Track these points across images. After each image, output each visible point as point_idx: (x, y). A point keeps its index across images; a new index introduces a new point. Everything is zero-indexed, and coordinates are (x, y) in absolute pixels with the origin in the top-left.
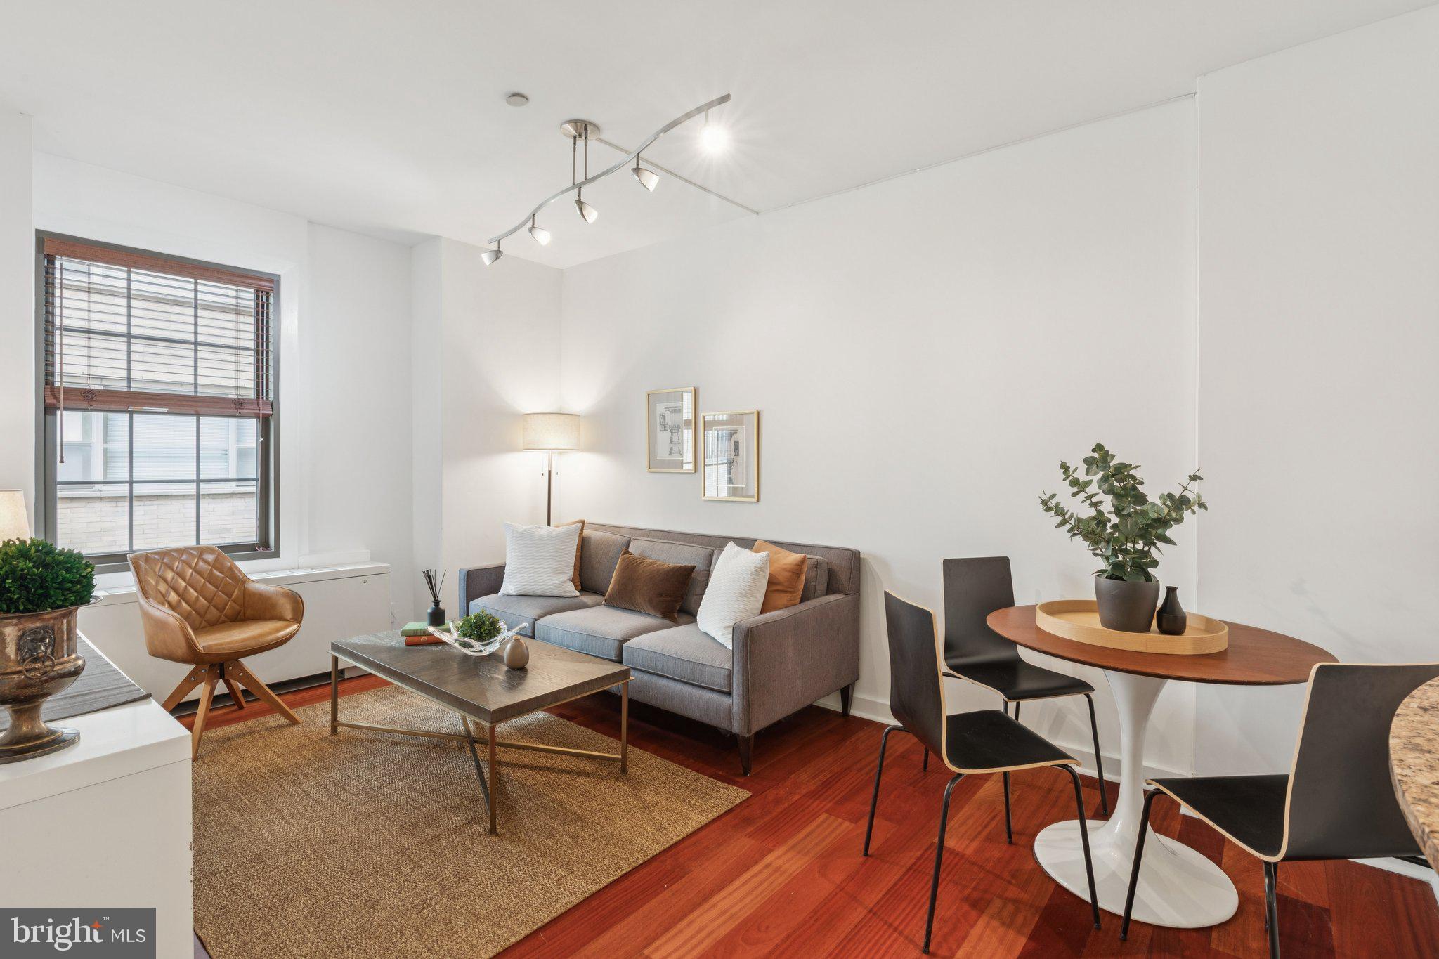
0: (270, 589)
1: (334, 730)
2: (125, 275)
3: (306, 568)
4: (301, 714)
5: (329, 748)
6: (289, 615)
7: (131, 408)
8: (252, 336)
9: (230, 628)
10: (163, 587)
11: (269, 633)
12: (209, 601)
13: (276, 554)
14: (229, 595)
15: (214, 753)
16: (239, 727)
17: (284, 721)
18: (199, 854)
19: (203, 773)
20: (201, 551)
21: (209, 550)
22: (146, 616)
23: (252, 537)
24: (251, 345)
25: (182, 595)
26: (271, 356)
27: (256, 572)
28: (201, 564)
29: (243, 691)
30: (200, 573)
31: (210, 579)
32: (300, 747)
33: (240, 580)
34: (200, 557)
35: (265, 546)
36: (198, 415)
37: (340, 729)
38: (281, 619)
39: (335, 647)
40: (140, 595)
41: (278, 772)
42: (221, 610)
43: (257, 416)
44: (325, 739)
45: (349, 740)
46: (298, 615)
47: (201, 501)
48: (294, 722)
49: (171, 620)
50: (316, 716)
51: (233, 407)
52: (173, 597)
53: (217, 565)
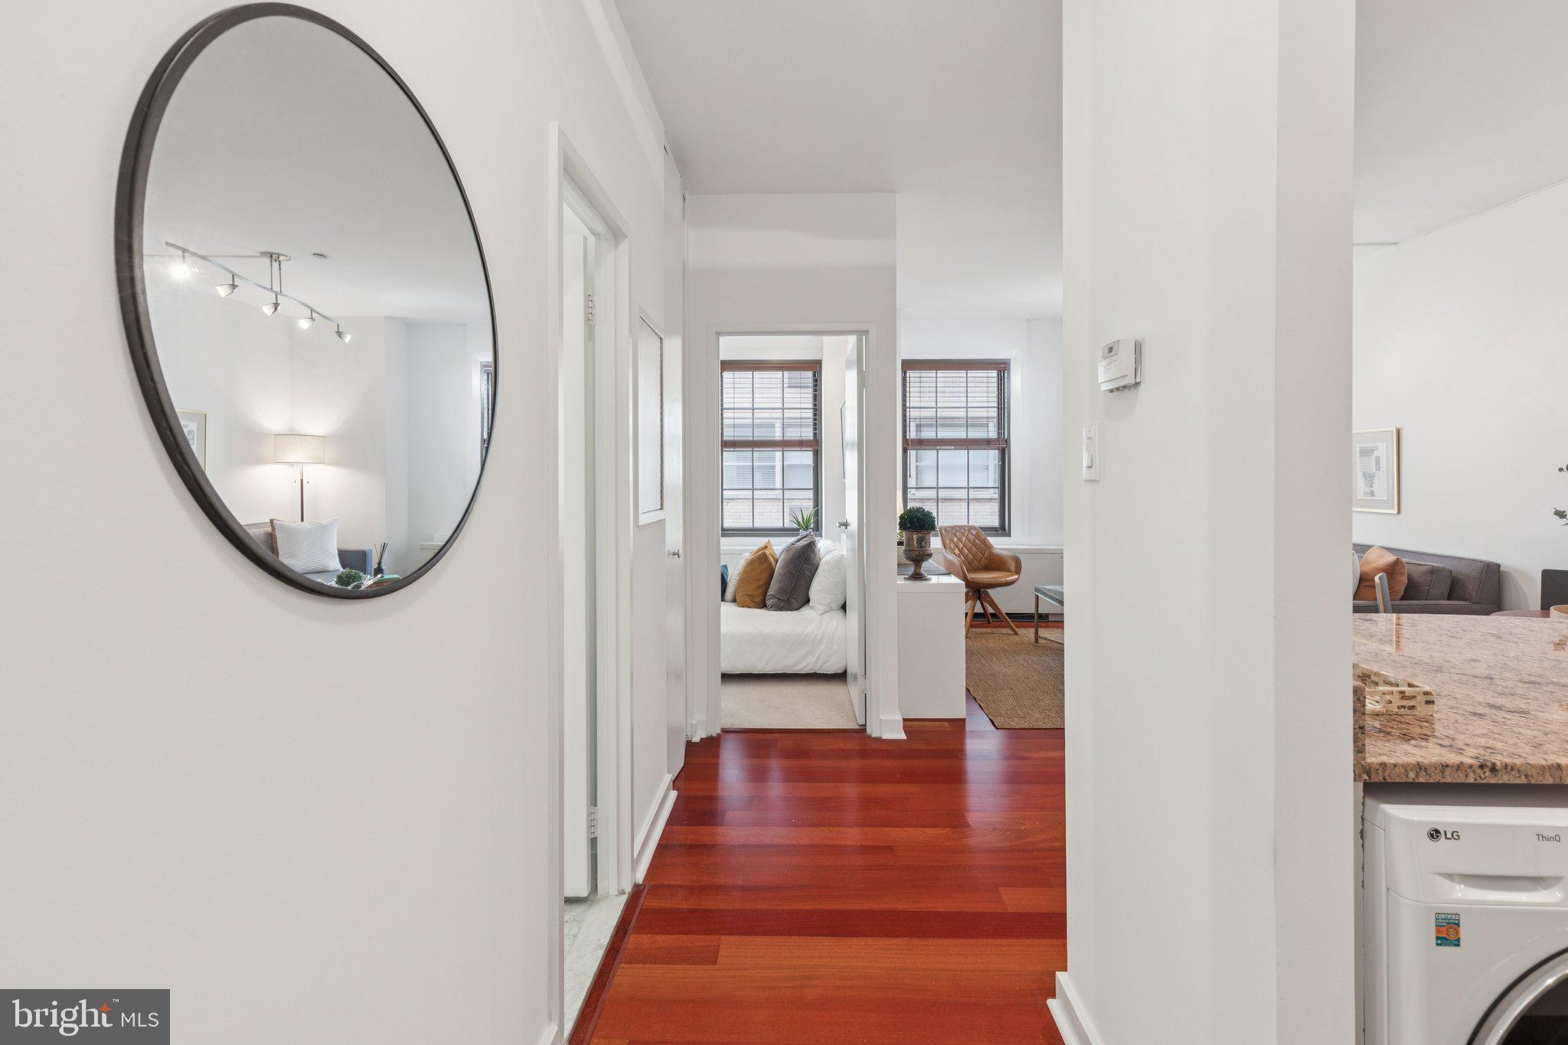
0: (1005, 553)
1: (1037, 640)
2: (934, 375)
3: (1025, 545)
4: (1021, 631)
5: (1032, 647)
6: (1013, 568)
7: (938, 448)
8: (996, 399)
9: (983, 572)
10: (952, 546)
11: (1002, 577)
12: (974, 556)
13: (1009, 535)
14: (983, 555)
15: (976, 637)
16: (989, 630)
17: (1011, 632)
18: (967, 668)
19: (970, 643)
20: (970, 528)
21: (973, 527)
22: (945, 558)
23: (996, 523)
24: (996, 404)
25: (961, 551)
26: (1006, 410)
27: (998, 544)
28: (969, 535)
29: (991, 614)
30: (969, 540)
31: (974, 544)
32: (1017, 644)
33: (989, 547)
34: (969, 530)
35: (1003, 530)
36: (968, 449)
37: (1040, 641)
38: (1009, 571)
39: (1037, 590)
40: (943, 548)
41: (1004, 651)
42: (979, 562)
43: (998, 449)
44: (1031, 644)
45: (1045, 648)
46: (1018, 570)
47: (970, 504)
48: (1016, 634)
49: (956, 561)
50: (1027, 634)
51: (986, 443)
52: (957, 551)
53: (977, 536)
